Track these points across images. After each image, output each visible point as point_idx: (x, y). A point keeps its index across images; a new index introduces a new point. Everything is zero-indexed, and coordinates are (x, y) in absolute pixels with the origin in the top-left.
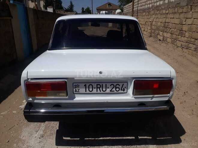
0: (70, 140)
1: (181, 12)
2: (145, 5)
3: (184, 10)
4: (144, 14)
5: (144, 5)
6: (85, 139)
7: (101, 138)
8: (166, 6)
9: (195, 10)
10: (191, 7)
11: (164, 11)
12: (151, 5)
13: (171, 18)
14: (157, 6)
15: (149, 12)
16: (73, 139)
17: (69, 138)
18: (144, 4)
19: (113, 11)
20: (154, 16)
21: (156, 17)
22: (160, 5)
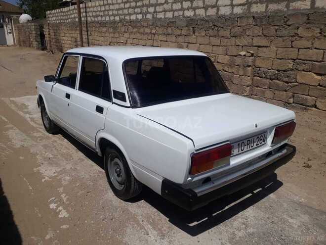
0: (199, 224)
1: (179, 34)
2: (105, 15)
3: (184, 32)
4: (104, 29)
5: (101, 16)
6: (213, 215)
7: (227, 208)
8: (150, 23)
9: (200, 33)
10: (193, 29)
11: (148, 30)
12: (117, 18)
13: (161, 41)
14: (131, 21)
15: (115, 28)
16: (201, 221)
17: (196, 223)
18: (102, 14)
19: (15, 16)
20: (127, 35)
21: (133, 36)
22: (137, 20)
